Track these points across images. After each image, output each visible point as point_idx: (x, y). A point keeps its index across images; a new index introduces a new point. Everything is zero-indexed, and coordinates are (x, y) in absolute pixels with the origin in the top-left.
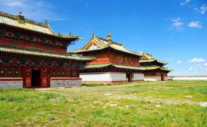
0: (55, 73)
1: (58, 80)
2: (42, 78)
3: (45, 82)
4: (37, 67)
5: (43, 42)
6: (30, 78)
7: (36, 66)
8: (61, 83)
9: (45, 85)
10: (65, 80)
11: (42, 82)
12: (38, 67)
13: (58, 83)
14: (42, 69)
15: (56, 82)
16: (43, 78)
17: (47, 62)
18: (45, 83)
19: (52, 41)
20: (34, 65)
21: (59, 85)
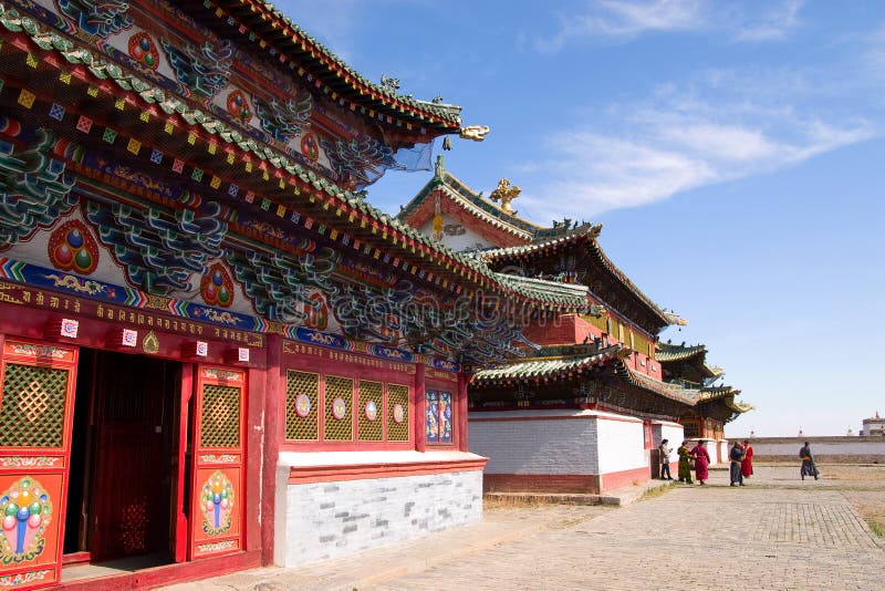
0: (314, 404)
1: (342, 484)
2: (190, 458)
3: (217, 503)
4: (147, 312)
5: (191, 84)
6: (51, 463)
7: (143, 301)
8: (362, 510)
9: (219, 548)
10: (390, 482)
11: (188, 511)
12: (167, 315)
13: (340, 509)
14: (203, 349)
15: (330, 498)
16: (207, 459)
17: (251, 277)
18: (224, 523)
19: (263, 104)
20: (120, 290)
21: (350, 536)
